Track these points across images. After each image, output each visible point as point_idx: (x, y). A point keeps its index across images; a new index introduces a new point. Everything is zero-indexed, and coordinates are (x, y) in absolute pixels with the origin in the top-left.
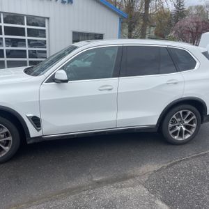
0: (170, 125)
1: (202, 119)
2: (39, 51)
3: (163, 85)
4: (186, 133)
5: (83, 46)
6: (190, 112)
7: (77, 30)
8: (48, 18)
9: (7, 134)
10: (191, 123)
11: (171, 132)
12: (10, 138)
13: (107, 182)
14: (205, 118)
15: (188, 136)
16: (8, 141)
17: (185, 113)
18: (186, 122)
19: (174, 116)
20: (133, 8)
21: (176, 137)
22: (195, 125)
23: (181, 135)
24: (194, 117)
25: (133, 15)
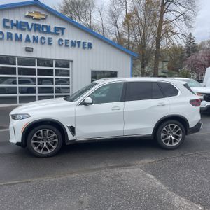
0: (162, 135)
1: (186, 131)
2: (62, 88)
3: (155, 106)
4: (175, 141)
5: (101, 82)
6: (176, 126)
7: (95, 69)
8: (72, 61)
9: (55, 138)
10: (178, 133)
11: (163, 140)
12: (57, 140)
13: (117, 167)
14: (188, 131)
15: (176, 144)
16: (55, 142)
17: (172, 126)
18: (174, 133)
19: (165, 128)
20: (144, 46)
21: (167, 144)
22: (181, 135)
23: (171, 143)
24: (180, 129)
25: (145, 53)
